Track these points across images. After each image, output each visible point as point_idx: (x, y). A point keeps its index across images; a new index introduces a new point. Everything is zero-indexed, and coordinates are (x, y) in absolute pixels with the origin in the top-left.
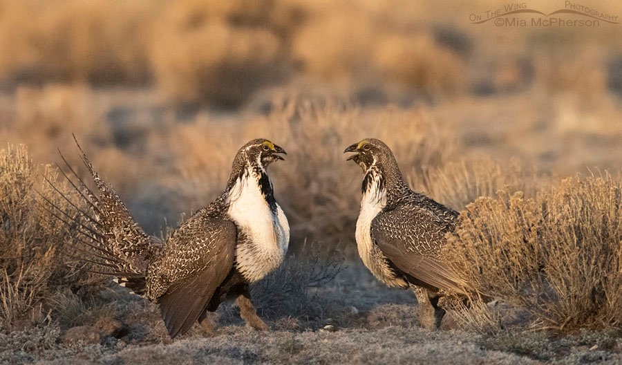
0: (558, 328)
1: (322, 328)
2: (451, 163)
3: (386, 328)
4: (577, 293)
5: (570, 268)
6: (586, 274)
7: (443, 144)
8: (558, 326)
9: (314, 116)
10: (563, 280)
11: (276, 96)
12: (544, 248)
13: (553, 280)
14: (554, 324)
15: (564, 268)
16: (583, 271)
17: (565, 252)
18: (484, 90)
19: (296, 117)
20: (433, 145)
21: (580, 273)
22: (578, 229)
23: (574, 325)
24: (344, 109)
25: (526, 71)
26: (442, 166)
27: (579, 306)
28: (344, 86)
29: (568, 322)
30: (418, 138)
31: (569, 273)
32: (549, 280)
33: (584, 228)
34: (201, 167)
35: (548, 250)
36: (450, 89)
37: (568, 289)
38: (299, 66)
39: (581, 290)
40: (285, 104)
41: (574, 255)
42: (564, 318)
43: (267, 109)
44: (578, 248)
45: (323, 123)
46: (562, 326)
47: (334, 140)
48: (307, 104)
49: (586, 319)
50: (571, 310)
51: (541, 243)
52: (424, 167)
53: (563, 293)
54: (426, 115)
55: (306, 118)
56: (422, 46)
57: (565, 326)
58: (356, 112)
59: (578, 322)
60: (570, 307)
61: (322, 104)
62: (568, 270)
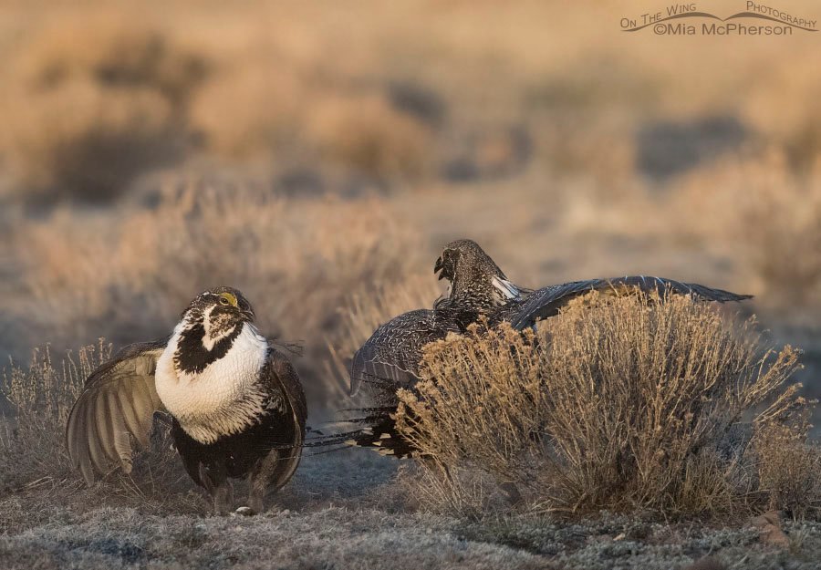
0: (569, 510)
1: (234, 510)
2: (415, 277)
3: (324, 511)
4: (596, 460)
5: (587, 426)
6: (608, 432)
7: (404, 250)
8: (569, 507)
9: (221, 211)
10: (575, 441)
11: (167, 182)
12: (547, 397)
13: (560, 441)
14: (563, 505)
15: (578, 425)
16: (604, 428)
17: (578, 402)
18: (461, 173)
19: (195, 212)
20: (390, 250)
21: (601, 432)
22: (595, 370)
23: (592, 506)
24: (263, 201)
25: (521, 146)
26: (403, 280)
27: (599, 479)
28: (262, 168)
29: (583, 501)
30: (368, 241)
31: (584, 432)
32: (555, 443)
33: (605, 368)
34: (61, 283)
35: (554, 400)
36: (413, 173)
37: (583, 455)
38: (199, 140)
39: (601, 455)
40: (180, 194)
41: (591, 407)
42: (577, 496)
43: (153, 201)
44: (597, 396)
45: (233, 221)
46: (575, 508)
47: (248, 245)
48: (210, 193)
49: (608, 496)
50: (587, 483)
51: (545, 392)
52: (377, 283)
53: (575, 461)
54: (379, 209)
55: (210, 213)
56: (374, 112)
57: (579, 507)
58: (280, 205)
59: (597, 502)
60: (587, 479)
61: (232, 193)
62: (583, 427)
